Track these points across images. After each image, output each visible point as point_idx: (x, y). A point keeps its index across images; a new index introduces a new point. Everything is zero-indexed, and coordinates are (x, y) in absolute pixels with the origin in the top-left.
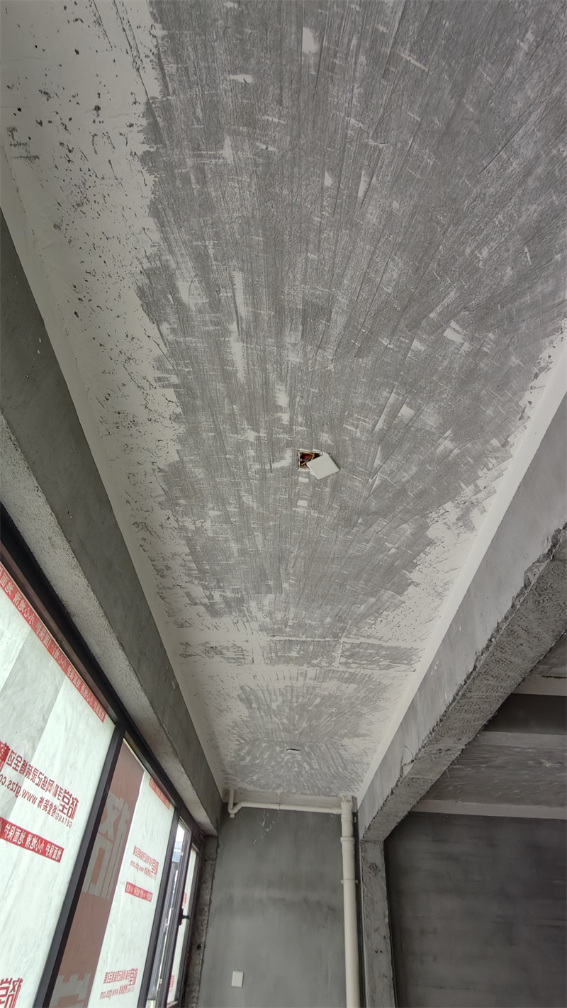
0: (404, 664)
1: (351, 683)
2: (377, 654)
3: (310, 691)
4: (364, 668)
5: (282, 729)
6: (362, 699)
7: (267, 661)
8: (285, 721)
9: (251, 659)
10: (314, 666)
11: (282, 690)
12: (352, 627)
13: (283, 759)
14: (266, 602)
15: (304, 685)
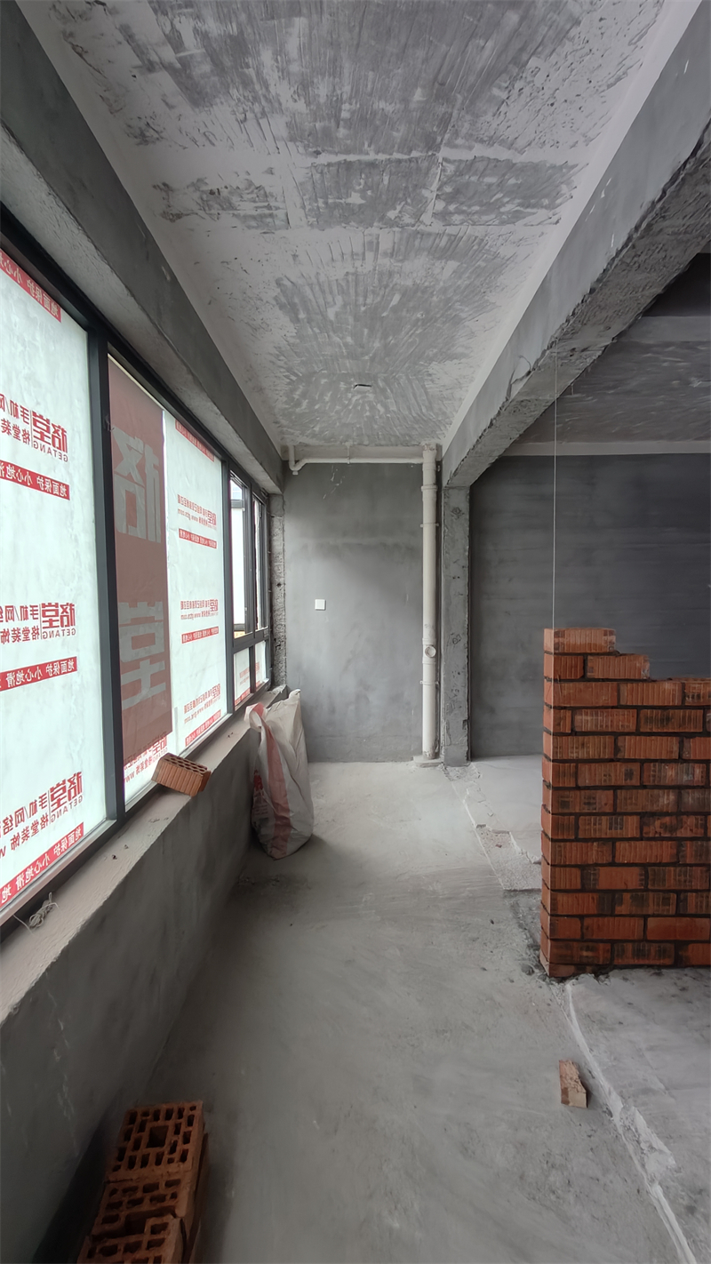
0: (543, 207)
1: (449, 258)
2: (500, 185)
3: (385, 279)
4: (474, 224)
6: (463, 291)
7: (311, 220)
9: (284, 217)
10: (391, 224)
11: (340, 282)
12: (463, 113)
13: (350, 400)
14: (292, 46)
15: (375, 270)
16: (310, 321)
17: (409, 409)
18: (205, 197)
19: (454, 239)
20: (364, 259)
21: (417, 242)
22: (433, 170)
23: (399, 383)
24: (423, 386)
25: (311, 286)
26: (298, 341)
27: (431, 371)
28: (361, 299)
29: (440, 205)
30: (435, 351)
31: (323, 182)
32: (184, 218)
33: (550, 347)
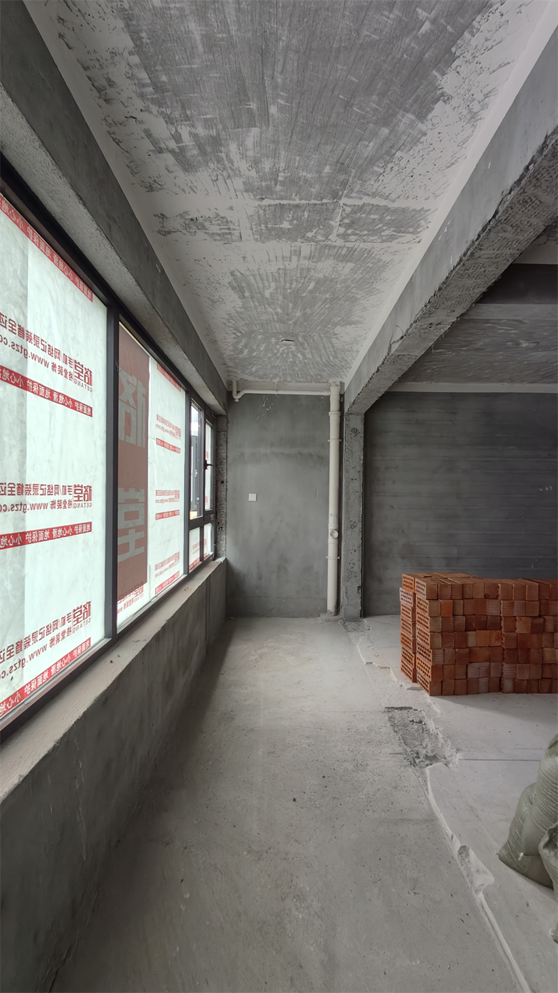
0: (409, 233)
1: (348, 261)
2: (381, 220)
3: (305, 272)
4: (364, 241)
5: (276, 319)
6: (358, 281)
7: (256, 237)
8: (279, 310)
9: (238, 235)
10: (308, 240)
11: (274, 274)
12: (355, 180)
13: (278, 350)
14: (249, 142)
15: (298, 267)
16: (252, 297)
17: (320, 357)
18: (187, 222)
19: (351, 250)
20: (290, 260)
21: (327, 251)
22: (337, 210)
23: (313, 340)
24: (331, 342)
25: (254, 276)
26: (243, 310)
27: (336, 332)
28: (288, 285)
29: (342, 230)
30: (339, 319)
31: (265, 215)
32: (172, 234)
33: (415, 322)
